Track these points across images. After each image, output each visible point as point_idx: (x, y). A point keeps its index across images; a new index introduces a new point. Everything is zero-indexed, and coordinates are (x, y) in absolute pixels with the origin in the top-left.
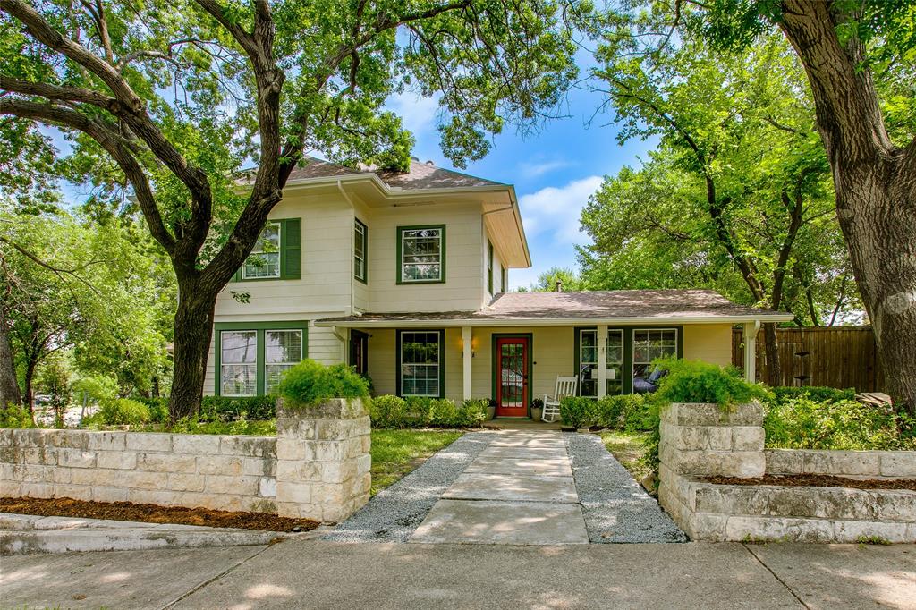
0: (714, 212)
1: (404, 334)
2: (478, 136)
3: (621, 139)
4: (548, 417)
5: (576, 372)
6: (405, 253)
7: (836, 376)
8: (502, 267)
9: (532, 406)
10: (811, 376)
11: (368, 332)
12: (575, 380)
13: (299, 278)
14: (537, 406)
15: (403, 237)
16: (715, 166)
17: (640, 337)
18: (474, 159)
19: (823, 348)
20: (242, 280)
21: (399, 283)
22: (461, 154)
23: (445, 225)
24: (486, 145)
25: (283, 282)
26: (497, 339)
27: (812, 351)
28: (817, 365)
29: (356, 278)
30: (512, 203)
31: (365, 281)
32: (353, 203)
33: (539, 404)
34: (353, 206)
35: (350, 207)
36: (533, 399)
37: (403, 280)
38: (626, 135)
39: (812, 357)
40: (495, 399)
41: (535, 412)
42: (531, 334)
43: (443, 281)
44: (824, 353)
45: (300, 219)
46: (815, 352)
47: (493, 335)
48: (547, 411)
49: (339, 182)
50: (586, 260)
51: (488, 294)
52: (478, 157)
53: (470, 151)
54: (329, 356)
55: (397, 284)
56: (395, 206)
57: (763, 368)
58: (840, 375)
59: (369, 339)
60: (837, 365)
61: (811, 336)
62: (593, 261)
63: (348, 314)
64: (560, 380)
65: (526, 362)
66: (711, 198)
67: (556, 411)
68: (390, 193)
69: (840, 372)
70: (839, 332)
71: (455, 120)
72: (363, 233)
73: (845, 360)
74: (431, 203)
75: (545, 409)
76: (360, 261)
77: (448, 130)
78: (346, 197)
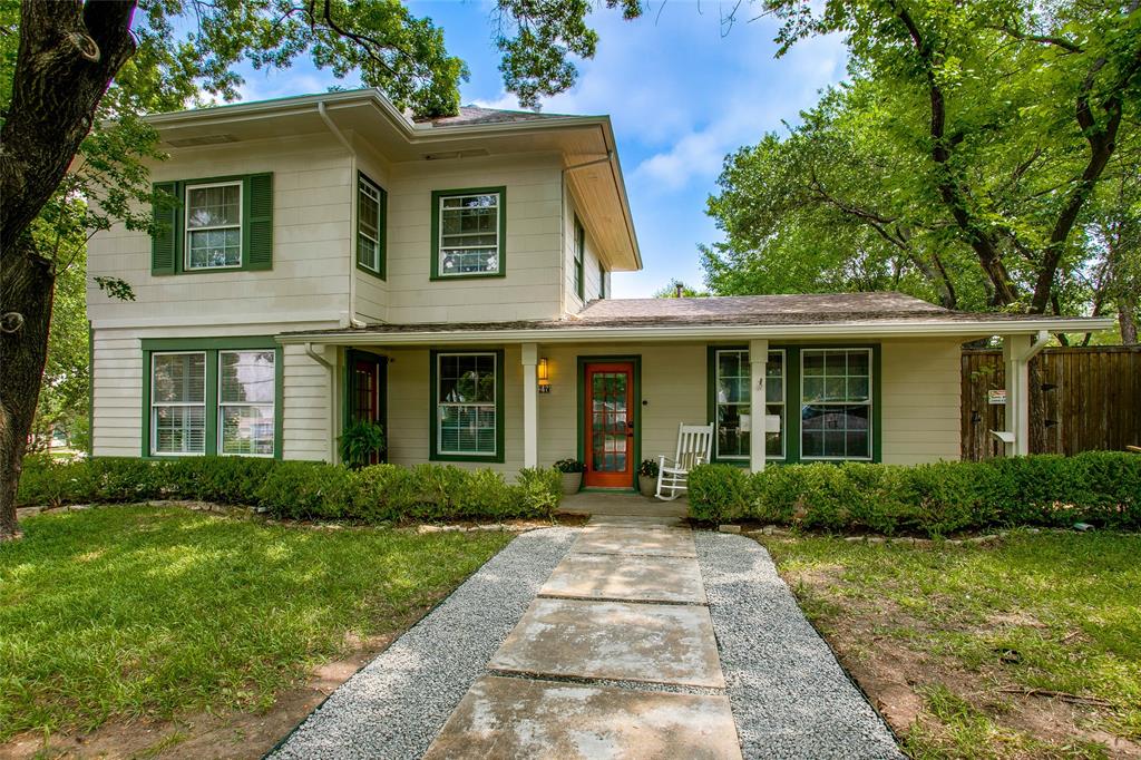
0: (939, 154)
1: (442, 358)
2: (556, 56)
3: (784, 42)
4: (666, 493)
5: (710, 419)
6: (444, 233)
7: (1099, 421)
8: (600, 265)
9: (640, 473)
10: (1060, 420)
11: (389, 354)
12: (709, 430)
13: (270, 268)
14: (647, 473)
15: (442, 208)
16: (950, 69)
17: (812, 362)
18: (551, 93)
19: (1079, 378)
20: (185, 272)
21: (435, 278)
22: (534, 89)
23: (505, 187)
24: (570, 69)
25: (247, 275)
26: (585, 364)
27: (1061, 384)
28: (1067, 404)
29: (358, 267)
30: (608, 152)
31: (382, 275)
32: (354, 148)
33: (651, 469)
34: (353, 152)
35: (348, 154)
36: (643, 460)
37: (441, 273)
38: (791, 33)
39: (1060, 392)
40: (582, 460)
41: (645, 482)
42: (639, 357)
43: (502, 275)
44: (1080, 387)
45: (272, 173)
46: (1066, 384)
47: (580, 358)
48: (663, 482)
49: (321, 105)
50: (713, 263)
51: (576, 297)
52: (558, 90)
53: (546, 83)
54: (313, 392)
55: (432, 279)
56: (428, 158)
57: (986, 409)
58: (1105, 420)
59: (389, 365)
60: (1100, 404)
61: (1059, 362)
62: (724, 266)
63: (344, 325)
64: (685, 429)
65: (631, 399)
66: (937, 129)
67: (678, 484)
68: (416, 134)
69: (1105, 414)
70: (1103, 355)
71: (524, 32)
72: (378, 201)
73: (1113, 397)
74: (483, 152)
75: (660, 478)
76: (373, 244)
77: (512, 47)
78: (342, 137)
